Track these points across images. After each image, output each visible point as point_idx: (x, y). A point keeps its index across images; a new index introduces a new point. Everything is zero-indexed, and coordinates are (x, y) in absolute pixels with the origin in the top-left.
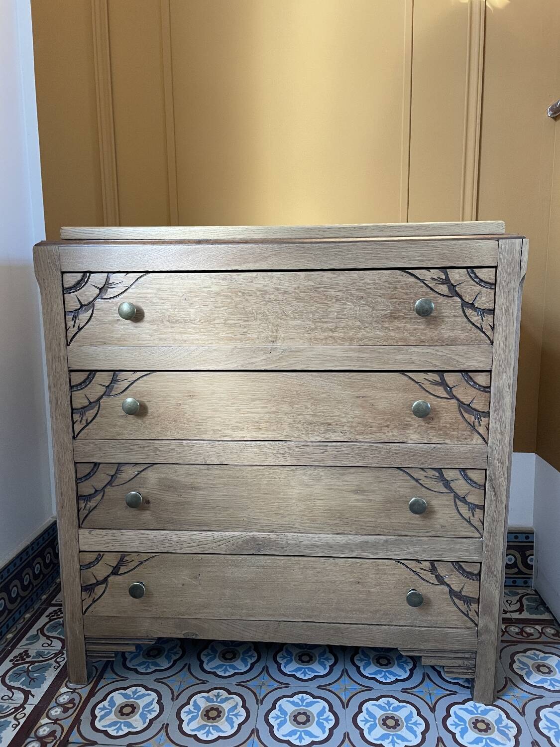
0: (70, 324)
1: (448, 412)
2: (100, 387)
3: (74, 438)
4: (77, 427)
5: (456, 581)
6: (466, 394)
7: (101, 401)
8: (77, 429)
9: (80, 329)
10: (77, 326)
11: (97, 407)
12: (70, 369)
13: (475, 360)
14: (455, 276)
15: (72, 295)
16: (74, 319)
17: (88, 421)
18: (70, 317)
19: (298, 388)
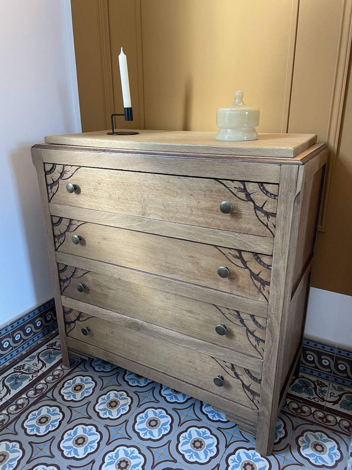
0: (50, 191)
1: (244, 276)
2: (64, 226)
3: (56, 250)
4: (57, 245)
5: (247, 380)
6: (255, 268)
7: (66, 233)
8: (57, 246)
9: (54, 194)
10: (52, 192)
11: (64, 236)
12: (51, 215)
13: (262, 247)
14: (251, 187)
15: (49, 175)
16: (51, 188)
17: (61, 243)
18: (49, 187)
19: (157, 245)
